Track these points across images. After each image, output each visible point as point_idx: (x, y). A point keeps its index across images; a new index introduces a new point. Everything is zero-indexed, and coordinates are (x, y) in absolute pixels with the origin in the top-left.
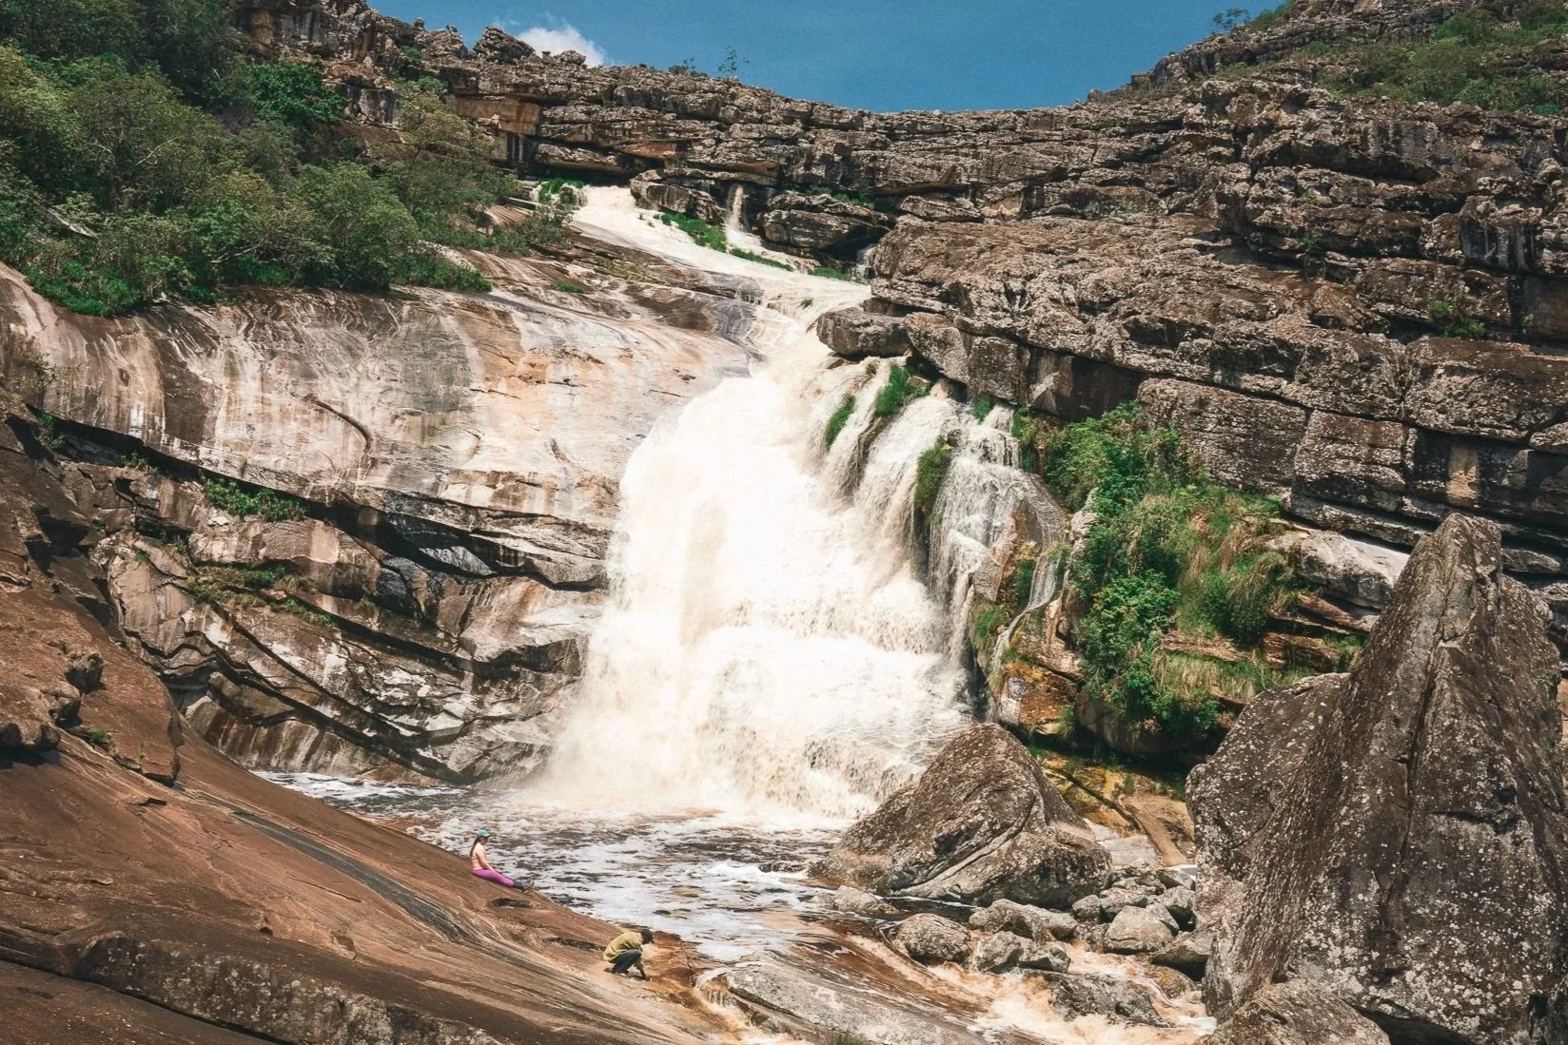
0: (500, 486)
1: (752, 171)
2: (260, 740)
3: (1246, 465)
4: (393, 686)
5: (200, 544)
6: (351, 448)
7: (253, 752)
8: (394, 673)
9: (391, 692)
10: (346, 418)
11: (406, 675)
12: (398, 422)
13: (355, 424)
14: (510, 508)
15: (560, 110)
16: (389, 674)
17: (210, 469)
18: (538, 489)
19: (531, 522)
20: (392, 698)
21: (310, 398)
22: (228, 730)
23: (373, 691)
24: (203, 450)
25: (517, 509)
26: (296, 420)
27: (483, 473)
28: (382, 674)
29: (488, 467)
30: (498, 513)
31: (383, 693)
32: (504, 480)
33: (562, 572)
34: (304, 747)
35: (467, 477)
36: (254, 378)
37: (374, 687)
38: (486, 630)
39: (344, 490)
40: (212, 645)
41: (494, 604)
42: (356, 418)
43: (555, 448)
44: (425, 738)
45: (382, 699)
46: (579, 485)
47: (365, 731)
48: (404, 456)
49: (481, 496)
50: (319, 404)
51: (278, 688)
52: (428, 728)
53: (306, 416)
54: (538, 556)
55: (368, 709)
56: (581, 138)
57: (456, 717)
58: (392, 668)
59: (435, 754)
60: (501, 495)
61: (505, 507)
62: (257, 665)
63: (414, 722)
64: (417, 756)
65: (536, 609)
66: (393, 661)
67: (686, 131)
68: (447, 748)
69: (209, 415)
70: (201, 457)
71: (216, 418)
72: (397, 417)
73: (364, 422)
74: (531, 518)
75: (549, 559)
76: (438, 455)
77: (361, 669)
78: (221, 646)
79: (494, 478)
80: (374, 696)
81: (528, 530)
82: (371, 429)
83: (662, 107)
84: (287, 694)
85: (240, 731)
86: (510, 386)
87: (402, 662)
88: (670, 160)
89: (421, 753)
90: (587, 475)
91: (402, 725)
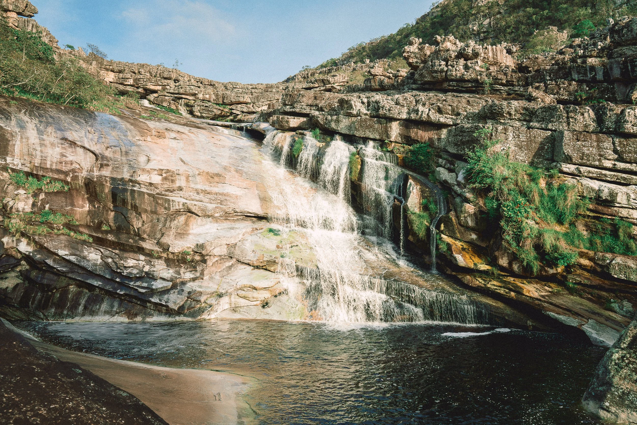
0: (164, 175)
1: (187, 95)
2: (55, 301)
4: (129, 267)
5: (11, 203)
6: (88, 159)
7: (52, 307)
8: (129, 261)
9: (129, 270)
10: (84, 148)
11: (135, 261)
12: (109, 149)
13: (89, 150)
14: (171, 184)
15: (121, 75)
16: (126, 261)
17: (14, 167)
18: (181, 176)
19: (181, 190)
20: (131, 273)
21: (64, 139)
22: (35, 297)
23: (119, 271)
24: (9, 159)
26: (58, 147)
27: (155, 170)
28: (122, 262)
29: (157, 167)
31: (125, 271)
33: (202, 210)
34: (83, 302)
35: (148, 171)
36: (33, 129)
37: (119, 268)
38: (172, 237)
39: (89, 177)
40: (20, 252)
41: (172, 225)
42: (88, 147)
43: (182, 161)
44: (152, 292)
45: (125, 274)
46: (199, 174)
47: (118, 291)
48: (116, 163)
49: (156, 179)
50: (70, 141)
51: (63, 272)
52: (154, 287)
53: (63, 146)
54: (190, 204)
55: (118, 280)
56: (129, 83)
57: (168, 281)
58: (127, 258)
59: (160, 300)
60: (165, 179)
61: (168, 183)
62: (50, 262)
63: (145, 285)
64: (150, 302)
65: (194, 226)
66: (126, 255)
67: (164, 82)
68: (166, 297)
69: (11, 143)
70: (8, 162)
71: (14, 145)
72: (108, 147)
73: (92, 149)
75: (195, 205)
76: (131, 163)
77: (110, 260)
78: (27, 253)
79: (160, 172)
80: (120, 273)
81: (181, 194)
82: (97, 152)
83: (156, 76)
84: (70, 275)
85: (42, 297)
86: (152, 139)
87: (131, 255)
88: (160, 91)
89: (153, 300)
90: (201, 171)
91: (138, 286)
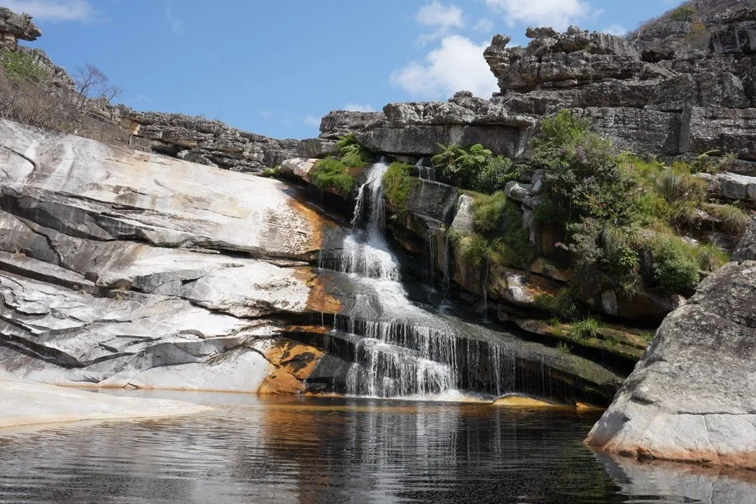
0: (121, 193)
1: (228, 152)
3: (639, 145)
4: (31, 301)
6: (24, 168)
8: (33, 293)
9: (29, 305)
10: (23, 156)
11: (42, 295)
12: (57, 161)
13: (27, 158)
14: (128, 204)
15: (149, 126)
16: (29, 294)
18: (146, 197)
19: (141, 213)
23: (15, 305)
25: (132, 205)
27: (111, 186)
28: (23, 294)
29: (114, 184)
30: (119, 206)
31: (23, 306)
32: (124, 191)
33: (162, 237)
35: (100, 187)
38: (107, 268)
42: (27, 156)
43: (157, 182)
45: (21, 309)
46: (172, 197)
49: (108, 197)
50: (5, 147)
52: (56, 328)
54: (145, 228)
55: (8, 316)
56: (157, 137)
57: (79, 321)
58: (32, 290)
59: (58, 345)
60: (122, 197)
61: (124, 203)
63: (44, 324)
65: (143, 257)
67: (201, 136)
68: (68, 341)
72: (57, 159)
74: (141, 210)
75: (153, 230)
76: (81, 177)
79: (117, 189)
80: (16, 307)
81: (139, 217)
83: (191, 128)
86: (129, 160)
88: (194, 147)
89: (48, 345)
90: (177, 193)
